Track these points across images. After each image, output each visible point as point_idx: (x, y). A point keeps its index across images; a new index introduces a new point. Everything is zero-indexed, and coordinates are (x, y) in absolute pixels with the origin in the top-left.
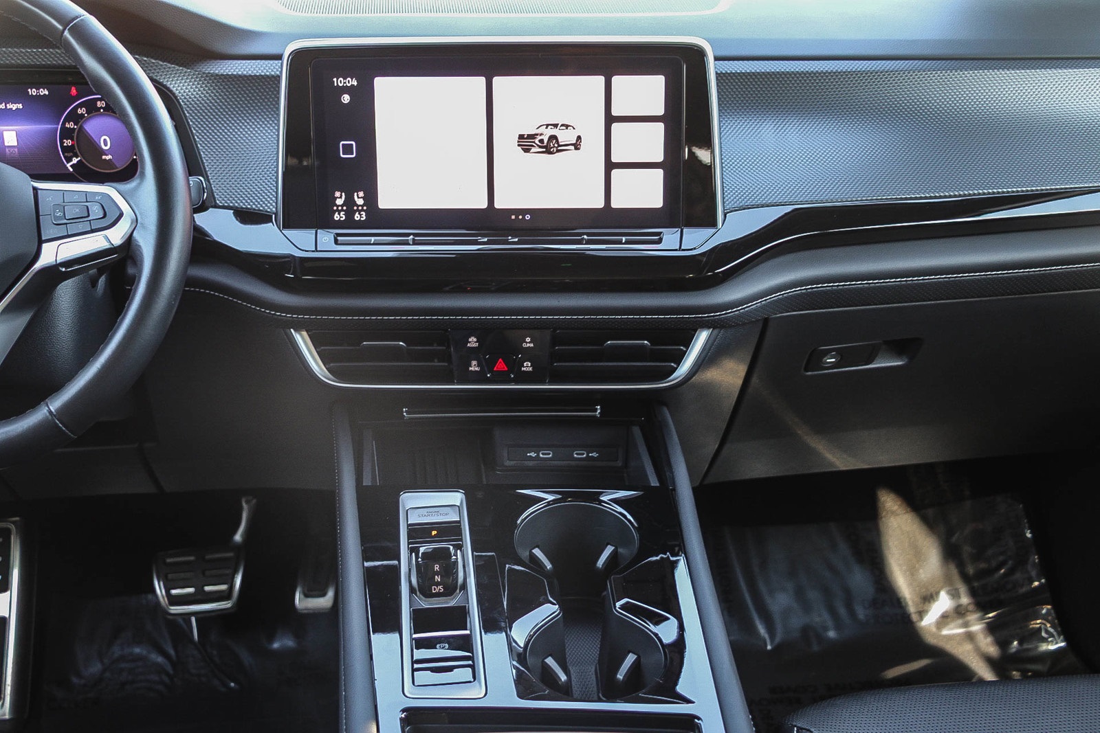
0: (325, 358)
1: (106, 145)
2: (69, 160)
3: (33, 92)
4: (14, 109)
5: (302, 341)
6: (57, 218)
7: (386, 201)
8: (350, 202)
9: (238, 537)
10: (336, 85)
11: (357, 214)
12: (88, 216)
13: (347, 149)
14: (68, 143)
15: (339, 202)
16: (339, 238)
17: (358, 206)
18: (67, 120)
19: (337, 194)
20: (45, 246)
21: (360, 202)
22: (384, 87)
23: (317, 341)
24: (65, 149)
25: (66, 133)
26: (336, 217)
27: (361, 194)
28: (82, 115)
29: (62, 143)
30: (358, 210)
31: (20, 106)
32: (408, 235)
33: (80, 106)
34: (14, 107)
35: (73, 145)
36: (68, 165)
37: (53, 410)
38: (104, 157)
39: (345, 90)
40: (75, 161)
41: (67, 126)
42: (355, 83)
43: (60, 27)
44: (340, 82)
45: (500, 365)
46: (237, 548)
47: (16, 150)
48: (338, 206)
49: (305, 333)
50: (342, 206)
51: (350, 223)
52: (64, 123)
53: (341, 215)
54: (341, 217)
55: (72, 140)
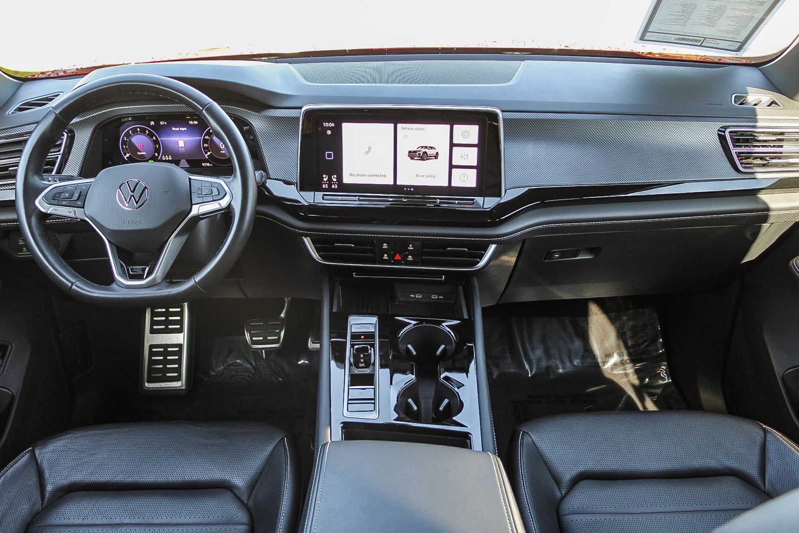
0: (318, 250)
1: (222, 146)
2: (206, 153)
3: (191, 122)
5: (307, 241)
6: (199, 194)
7: (347, 179)
8: (330, 180)
9: (282, 315)
10: (324, 126)
11: (333, 185)
12: (212, 194)
13: (329, 156)
14: (206, 145)
15: (325, 179)
16: (325, 197)
17: (334, 182)
18: (205, 135)
19: (324, 176)
20: (193, 206)
21: (335, 180)
22: (347, 128)
23: (314, 242)
24: (205, 148)
25: (205, 141)
26: (324, 186)
27: (335, 176)
28: (212, 133)
29: (203, 145)
30: (334, 184)
31: (186, 129)
32: (356, 196)
34: (183, 129)
35: (208, 146)
36: (206, 155)
37: (197, 281)
38: (221, 152)
39: (329, 128)
40: (209, 153)
41: (206, 137)
42: (334, 126)
43: (201, 108)
44: (326, 125)
45: (398, 257)
46: (282, 319)
47: (184, 149)
48: (324, 181)
49: (309, 238)
50: (326, 181)
51: (330, 189)
52: (204, 137)
53: (326, 186)
55: (208, 144)
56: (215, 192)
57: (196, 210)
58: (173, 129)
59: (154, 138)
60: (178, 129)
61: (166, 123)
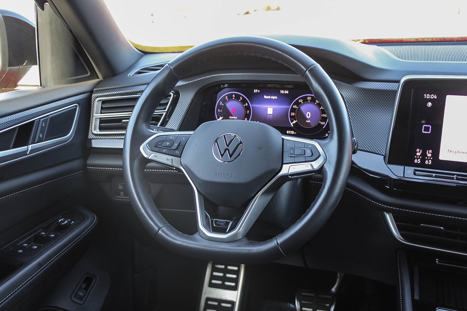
0: (400, 228)
1: (308, 116)
2: (292, 121)
3: (282, 92)
4: (274, 99)
5: (389, 217)
6: (291, 154)
7: (443, 156)
8: (424, 155)
9: (333, 290)
10: (425, 97)
11: (427, 161)
12: (305, 154)
13: (426, 129)
14: (293, 114)
15: (418, 154)
16: (416, 172)
17: (428, 157)
18: (294, 104)
19: (418, 150)
20: (284, 165)
21: (430, 155)
22: (450, 100)
23: (397, 219)
24: (291, 117)
25: (293, 110)
26: (416, 161)
27: (430, 151)
28: (301, 103)
29: (290, 114)
30: (427, 159)
31: (276, 97)
32: (454, 175)
33: (300, 99)
35: (295, 115)
36: (292, 124)
38: (307, 121)
39: (430, 100)
40: (295, 122)
41: (294, 107)
42: (436, 98)
44: (428, 96)
46: (333, 294)
47: (272, 116)
48: (417, 156)
49: (391, 214)
50: (420, 156)
51: (422, 165)
52: (292, 106)
53: (419, 161)
54: (418, 161)
55: (295, 113)
56: (308, 153)
57: (286, 170)
58: (265, 97)
59: (246, 104)
60: (269, 97)
61: (259, 91)
